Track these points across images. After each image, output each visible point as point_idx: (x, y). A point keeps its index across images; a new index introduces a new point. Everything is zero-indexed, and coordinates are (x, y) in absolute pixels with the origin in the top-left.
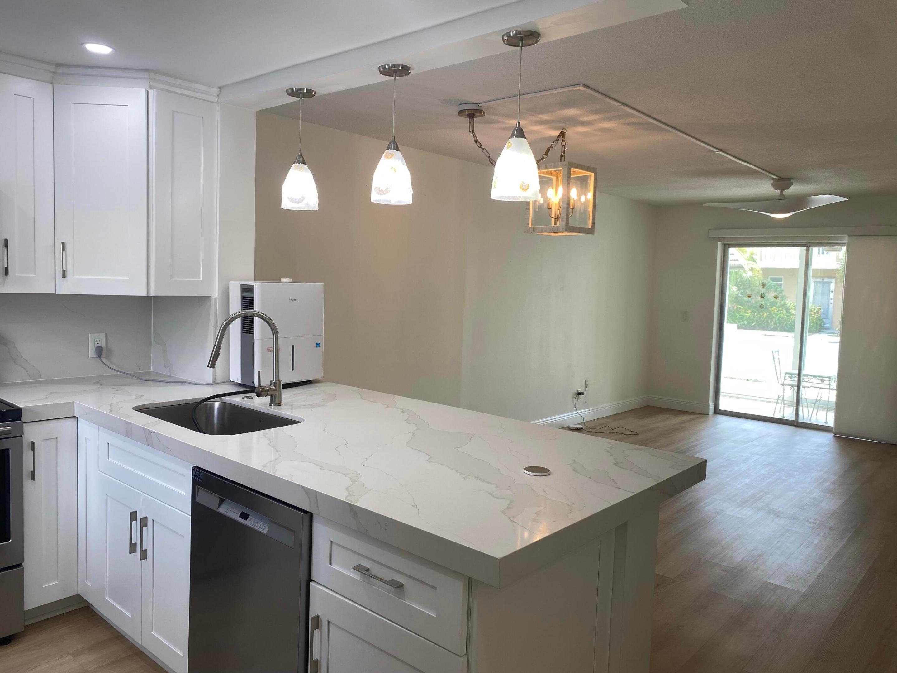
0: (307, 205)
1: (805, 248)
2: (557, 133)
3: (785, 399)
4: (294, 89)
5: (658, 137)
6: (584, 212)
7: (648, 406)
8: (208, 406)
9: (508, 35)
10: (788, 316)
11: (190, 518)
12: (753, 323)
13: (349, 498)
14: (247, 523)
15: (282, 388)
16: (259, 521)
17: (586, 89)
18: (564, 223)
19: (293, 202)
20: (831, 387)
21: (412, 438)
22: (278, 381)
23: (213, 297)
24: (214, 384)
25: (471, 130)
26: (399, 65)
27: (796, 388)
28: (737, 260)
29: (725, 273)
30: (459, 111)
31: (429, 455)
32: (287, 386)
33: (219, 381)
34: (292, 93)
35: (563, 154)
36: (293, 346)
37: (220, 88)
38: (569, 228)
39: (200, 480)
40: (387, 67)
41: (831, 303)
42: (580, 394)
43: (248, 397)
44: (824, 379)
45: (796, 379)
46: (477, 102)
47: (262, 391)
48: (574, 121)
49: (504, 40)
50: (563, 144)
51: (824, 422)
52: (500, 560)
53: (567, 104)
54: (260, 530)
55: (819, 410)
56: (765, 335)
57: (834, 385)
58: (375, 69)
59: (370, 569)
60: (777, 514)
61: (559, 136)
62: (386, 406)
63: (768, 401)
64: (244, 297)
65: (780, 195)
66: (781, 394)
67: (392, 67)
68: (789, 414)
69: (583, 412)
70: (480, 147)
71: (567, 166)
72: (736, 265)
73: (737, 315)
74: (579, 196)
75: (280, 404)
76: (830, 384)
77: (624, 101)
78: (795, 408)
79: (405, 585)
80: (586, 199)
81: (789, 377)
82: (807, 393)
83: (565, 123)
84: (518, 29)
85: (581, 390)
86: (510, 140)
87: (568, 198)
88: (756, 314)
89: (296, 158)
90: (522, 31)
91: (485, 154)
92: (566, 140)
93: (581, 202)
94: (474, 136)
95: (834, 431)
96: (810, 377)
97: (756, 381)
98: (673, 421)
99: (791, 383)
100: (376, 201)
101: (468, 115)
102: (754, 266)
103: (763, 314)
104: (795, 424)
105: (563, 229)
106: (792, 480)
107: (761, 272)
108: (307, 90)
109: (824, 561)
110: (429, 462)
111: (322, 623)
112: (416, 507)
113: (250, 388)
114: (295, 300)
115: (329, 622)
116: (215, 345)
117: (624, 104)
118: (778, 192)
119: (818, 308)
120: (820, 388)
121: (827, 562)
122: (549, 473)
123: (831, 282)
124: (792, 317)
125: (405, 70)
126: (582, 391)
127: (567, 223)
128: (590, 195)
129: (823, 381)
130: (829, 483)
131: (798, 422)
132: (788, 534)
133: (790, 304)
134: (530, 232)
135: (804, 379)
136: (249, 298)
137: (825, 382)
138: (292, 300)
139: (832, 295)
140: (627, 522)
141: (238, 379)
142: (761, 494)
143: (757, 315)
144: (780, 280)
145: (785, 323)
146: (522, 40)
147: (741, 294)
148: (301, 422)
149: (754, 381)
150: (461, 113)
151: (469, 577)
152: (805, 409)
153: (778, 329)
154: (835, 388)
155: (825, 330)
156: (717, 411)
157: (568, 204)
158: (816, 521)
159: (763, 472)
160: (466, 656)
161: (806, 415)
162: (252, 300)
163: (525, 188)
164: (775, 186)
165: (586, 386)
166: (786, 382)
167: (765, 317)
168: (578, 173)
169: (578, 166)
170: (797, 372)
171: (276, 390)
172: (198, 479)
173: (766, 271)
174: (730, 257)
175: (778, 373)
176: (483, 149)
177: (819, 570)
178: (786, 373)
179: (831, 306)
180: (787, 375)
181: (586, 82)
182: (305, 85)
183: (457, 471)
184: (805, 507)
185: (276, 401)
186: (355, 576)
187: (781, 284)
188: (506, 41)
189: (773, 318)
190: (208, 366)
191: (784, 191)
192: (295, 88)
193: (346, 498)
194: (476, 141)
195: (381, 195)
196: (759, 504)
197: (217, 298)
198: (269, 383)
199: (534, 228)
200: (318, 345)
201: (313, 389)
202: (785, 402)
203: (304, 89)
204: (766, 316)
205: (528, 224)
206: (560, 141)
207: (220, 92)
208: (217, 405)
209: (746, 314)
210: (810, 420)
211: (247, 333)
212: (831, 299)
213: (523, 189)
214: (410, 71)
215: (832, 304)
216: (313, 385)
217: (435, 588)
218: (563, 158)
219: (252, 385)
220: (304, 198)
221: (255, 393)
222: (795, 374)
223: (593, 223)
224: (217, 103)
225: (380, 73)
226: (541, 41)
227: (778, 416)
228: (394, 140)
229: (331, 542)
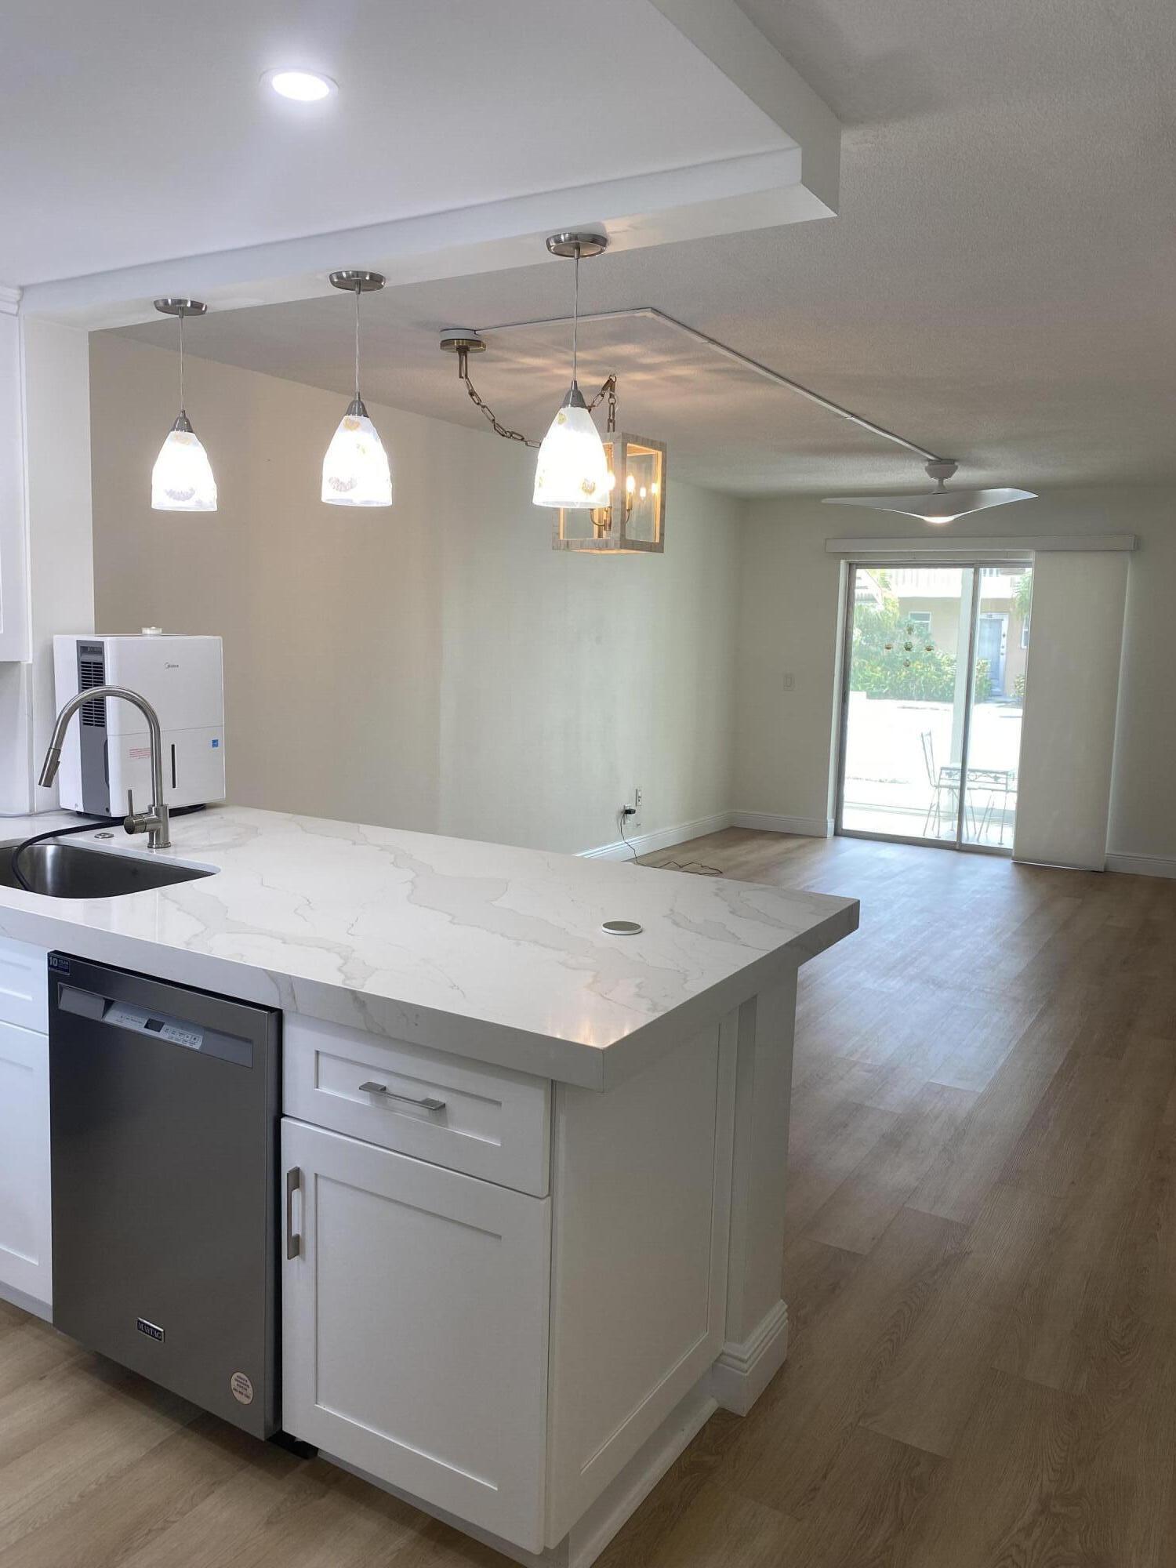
0: (199, 503)
1: (973, 570)
2: (603, 381)
3: (941, 809)
4: (170, 301)
5: (760, 392)
6: (647, 515)
7: (733, 828)
8: (36, 852)
9: (557, 238)
10: (938, 676)
11: (45, 1038)
12: (885, 688)
13: (348, 982)
14: (163, 1035)
15: (170, 817)
16: (181, 1031)
17: (655, 316)
18: (618, 535)
19: (174, 499)
20: (1009, 788)
21: (412, 891)
22: (162, 805)
23: (24, 664)
24: (31, 815)
25: (463, 375)
26: (365, 273)
27: (957, 792)
28: (866, 588)
29: (851, 609)
30: (443, 341)
31: (450, 914)
32: (176, 812)
33: (41, 810)
34: (164, 307)
35: (611, 418)
36: (173, 746)
37: (22, 289)
38: (626, 544)
39: (66, 974)
40: (344, 275)
41: (1002, 654)
42: (628, 812)
43: (104, 835)
44: (998, 775)
45: (958, 777)
46: (475, 329)
47: (137, 824)
48: (631, 365)
49: (549, 247)
50: (612, 400)
51: (997, 843)
52: (604, 1052)
53: (622, 336)
54: (188, 1045)
55: (990, 825)
56: (904, 708)
57: (1014, 785)
58: (324, 277)
59: (387, 1087)
60: (939, 985)
61: (604, 388)
62: (351, 842)
63: (914, 812)
64: (83, 663)
65: (939, 485)
66: (935, 802)
67: (353, 276)
68: (946, 831)
69: (633, 841)
70: (478, 404)
71: (621, 440)
72: (863, 596)
73: (859, 675)
74: (638, 489)
75: (167, 845)
76: (1006, 784)
77: (712, 336)
78: (956, 822)
79: (448, 1105)
80: (649, 494)
81: (947, 774)
82: (976, 799)
83: (615, 366)
84: (575, 231)
85: (630, 806)
86: (562, 410)
87: (623, 492)
88: (888, 674)
89: (176, 422)
90: (581, 234)
91: (487, 416)
92: (618, 392)
93: (639, 498)
94: (469, 384)
95: (1013, 854)
96: (979, 774)
97: (894, 782)
98: (775, 849)
99: (949, 783)
100: (329, 500)
101: (458, 349)
102: (887, 594)
103: (900, 674)
104: (957, 847)
105: (615, 544)
106: (958, 932)
107: (898, 604)
108: (192, 302)
109: (1008, 1046)
110: (454, 924)
111: (304, 1180)
112: (458, 989)
113: (101, 820)
114: (174, 666)
115: (316, 1175)
116: (51, 748)
117: (712, 341)
118: (935, 481)
119: (984, 661)
120: (993, 790)
121: (1011, 1048)
122: (639, 930)
123: (1002, 620)
124: (945, 677)
125: (376, 280)
126: (633, 808)
127: (623, 535)
128: (656, 488)
129: (996, 778)
130: (1010, 933)
131: (961, 844)
132: (956, 1012)
133: (942, 657)
134: (562, 548)
135: (970, 776)
136: (94, 663)
137: (1000, 781)
138: (169, 666)
139: (1004, 641)
140: (755, 997)
141: (76, 805)
142: (914, 956)
143: (891, 675)
144: (926, 617)
145: (934, 688)
146: (578, 248)
147: (866, 640)
148: (213, 874)
149: (892, 782)
150: (446, 344)
151: (552, 1081)
152: (971, 824)
153: (924, 697)
154: (1016, 789)
155: (993, 698)
156: (839, 832)
157: (623, 503)
158: (993, 991)
159: (914, 922)
160: (549, 1198)
161: (973, 834)
162: (99, 668)
163: (590, 490)
164: (932, 472)
165: (638, 798)
166: (943, 783)
167: (903, 678)
168: (636, 450)
169: (637, 440)
170: (959, 765)
171: (160, 822)
172: (60, 972)
173: (904, 602)
174: (858, 583)
175: (931, 767)
176: (484, 407)
177: (1001, 1061)
178: (942, 769)
179: (1002, 658)
180: (944, 771)
181: (656, 305)
182: (189, 296)
183: (502, 935)
184: (978, 971)
185: (159, 839)
186: (364, 1100)
187: (927, 624)
188: (552, 248)
189: (916, 680)
190: (40, 784)
191: (945, 480)
192: (172, 300)
193: (344, 982)
194: (472, 394)
195: (340, 491)
196: (912, 971)
197: (32, 665)
198: (147, 810)
199: (568, 542)
200: (215, 743)
201: (209, 818)
202: (941, 814)
203: (186, 301)
204: (905, 677)
205: (558, 534)
206: (607, 395)
207: (22, 296)
208: (50, 850)
209: (874, 674)
210: (978, 840)
211: (92, 725)
212: (1003, 647)
213: (586, 491)
214: (383, 284)
215: (1005, 656)
216: (208, 811)
217: (499, 1104)
218: (611, 424)
219: (105, 814)
220: (193, 492)
221: (123, 827)
222: (954, 769)
223: (662, 535)
224: (16, 315)
225: (334, 285)
226: (609, 250)
227: (931, 835)
228: (359, 398)
229: (317, 1053)
